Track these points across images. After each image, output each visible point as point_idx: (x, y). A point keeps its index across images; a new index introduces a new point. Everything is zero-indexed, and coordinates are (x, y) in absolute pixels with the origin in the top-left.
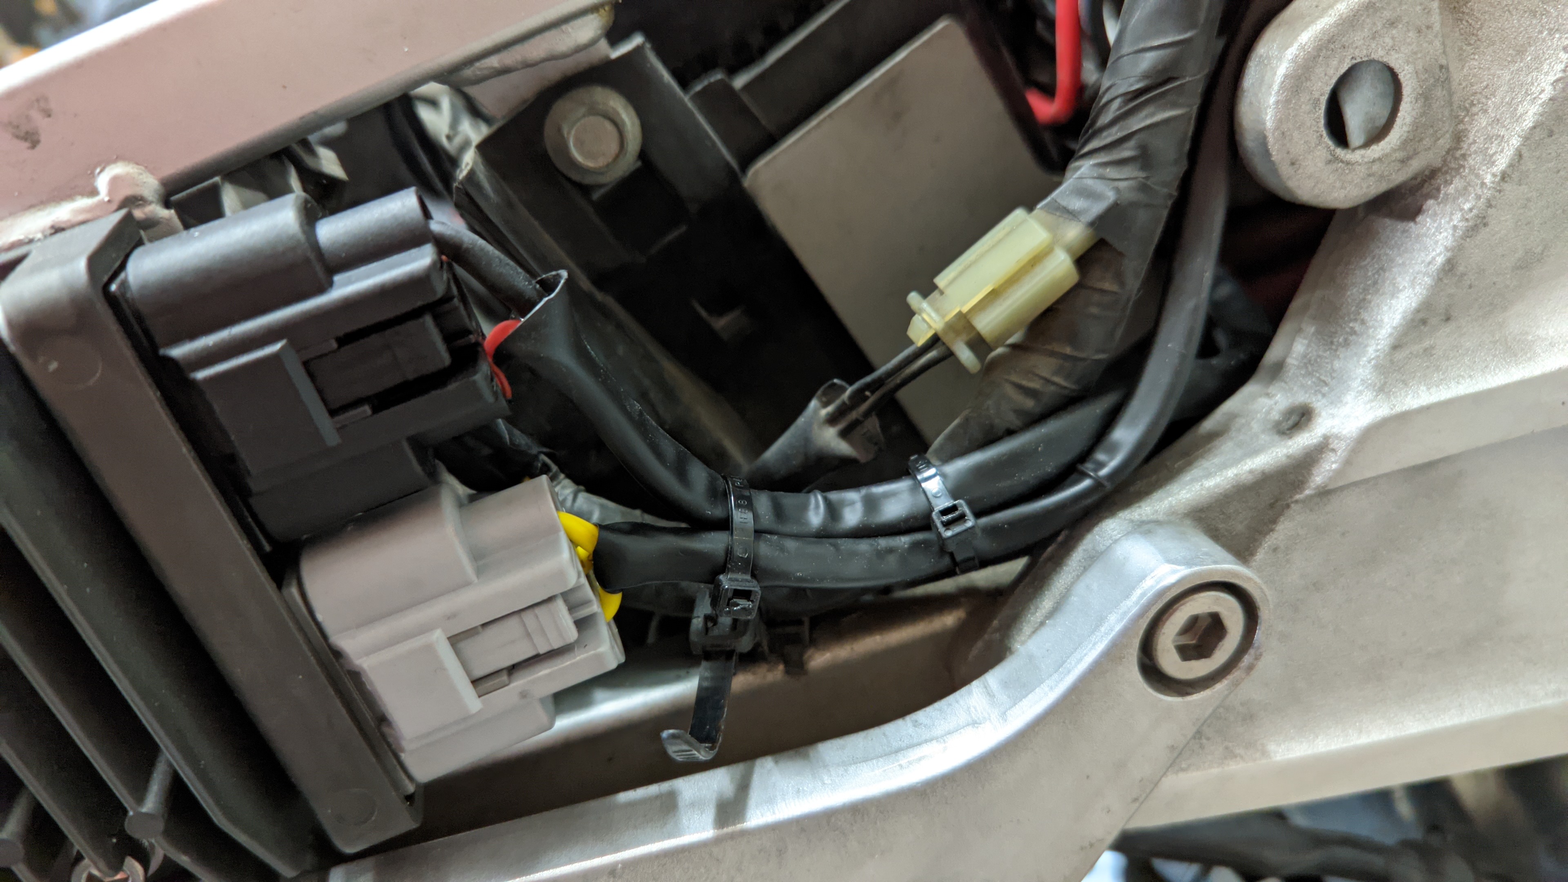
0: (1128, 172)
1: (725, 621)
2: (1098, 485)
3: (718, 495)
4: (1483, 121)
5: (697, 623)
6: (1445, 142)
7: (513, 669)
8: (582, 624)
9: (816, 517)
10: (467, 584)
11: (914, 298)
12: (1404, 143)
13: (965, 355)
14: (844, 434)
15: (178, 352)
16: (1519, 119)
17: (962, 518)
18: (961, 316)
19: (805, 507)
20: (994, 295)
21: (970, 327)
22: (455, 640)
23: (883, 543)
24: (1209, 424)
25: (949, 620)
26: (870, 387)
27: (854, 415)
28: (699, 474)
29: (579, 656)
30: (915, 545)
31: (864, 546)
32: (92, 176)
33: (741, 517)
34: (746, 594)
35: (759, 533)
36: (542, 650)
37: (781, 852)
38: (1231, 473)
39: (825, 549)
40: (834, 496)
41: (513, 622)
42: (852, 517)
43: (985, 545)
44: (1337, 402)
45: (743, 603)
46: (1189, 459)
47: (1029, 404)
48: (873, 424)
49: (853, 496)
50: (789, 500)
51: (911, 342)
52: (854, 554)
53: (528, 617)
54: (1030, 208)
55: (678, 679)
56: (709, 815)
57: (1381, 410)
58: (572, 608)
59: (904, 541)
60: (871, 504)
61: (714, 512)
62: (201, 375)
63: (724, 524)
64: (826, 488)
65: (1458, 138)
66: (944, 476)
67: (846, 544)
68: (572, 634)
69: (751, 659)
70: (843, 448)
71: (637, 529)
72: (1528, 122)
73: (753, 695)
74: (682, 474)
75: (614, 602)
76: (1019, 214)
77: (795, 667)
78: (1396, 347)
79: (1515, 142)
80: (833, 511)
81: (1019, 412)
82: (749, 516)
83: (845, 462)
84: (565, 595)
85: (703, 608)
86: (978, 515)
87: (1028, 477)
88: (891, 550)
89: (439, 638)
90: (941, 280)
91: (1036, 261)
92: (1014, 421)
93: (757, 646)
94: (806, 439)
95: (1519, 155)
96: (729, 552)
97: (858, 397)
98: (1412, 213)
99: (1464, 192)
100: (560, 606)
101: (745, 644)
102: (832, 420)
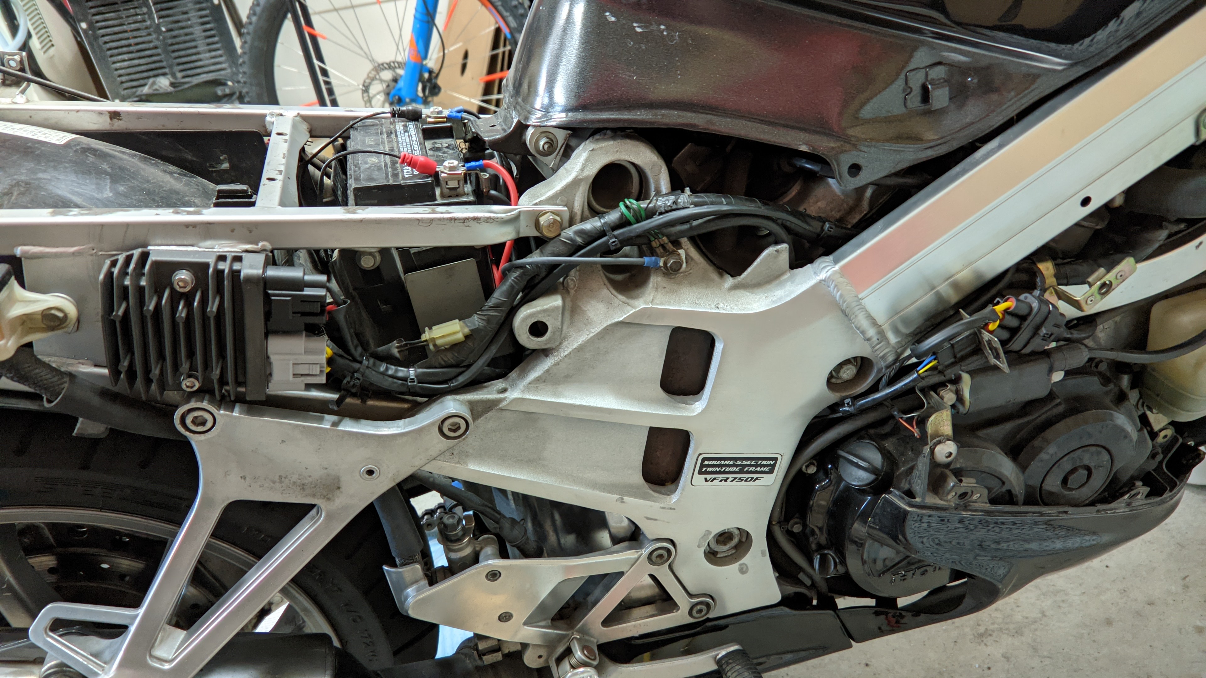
0: (483, 322)
1: (352, 383)
2: (450, 387)
3: (362, 356)
4: (566, 342)
5: (345, 381)
6: (557, 343)
7: (302, 375)
8: (321, 371)
9: (382, 369)
10: (301, 354)
11: (427, 329)
12: (546, 340)
13: (431, 347)
14: (399, 352)
15: (270, 292)
16: (573, 345)
17: (414, 382)
18: (434, 338)
19: (380, 366)
20: (443, 337)
21: (435, 341)
22: (294, 364)
23: (395, 380)
24: (486, 384)
25: (406, 406)
26: (410, 344)
27: (403, 349)
28: (360, 349)
29: (318, 378)
30: (402, 384)
31: (390, 379)
32: (259, 242)
33: (365, 362)
34: (359, 379)
35: (367, 367)
36: (311, 373)
37: (343, 437)
38: (481, 396)
39: (381, 377)
40: (389, 366)
41: (307, 366)
42: (390, 372)
43: (418, 390)
44: (513, 391)
45: (358, 381)
46: (476, 390)
47: (443, 363)
48: (407, 353)
49: (393, 367)
50: (378, 362)
51: (420, 338)
52: (387, 380)
53: (311, 366)
54: (460, 320)
55: (334, 393)
56: (330, 424)
57: (520, 396)
58: (321, 367)
59: (400, 382)
60: (396, 371)
61: (359, 359)
62: (273, 298)
63: (361, 362)
64: (387, 363)
65: (561, 344)
66: (416, 371)
67: (386, 377)
68: (318, 373)
69: (354, 395)
70: (398, 355)
71: (341, 356)
72: (574, 347)
73: (351, 404)
74: (356, 348)
75: (329, 369)
76: (457, 320)
77: (364, 401)
78: (530, 383)
79: (570, 350)
80: (387, 369)
81: (440, 364)
82: (367, 363)
83: (396, 358)
84: (320, 364)
85: (348, 379)
86: (419, 383)
87: (435, 379)
88: (396, 383)
89: (291, 362)
90: (434, 328)
91: (455, 333)
92: (437, 365)
93: (356, 393)
94: (389, 349)
95: (570, 353)
96: (359, 369)
97: (406, 345)
98: (547, 356)
99: (557, 356)
100: (318, 366)
101: (354, 390)
102: (398, 347)
